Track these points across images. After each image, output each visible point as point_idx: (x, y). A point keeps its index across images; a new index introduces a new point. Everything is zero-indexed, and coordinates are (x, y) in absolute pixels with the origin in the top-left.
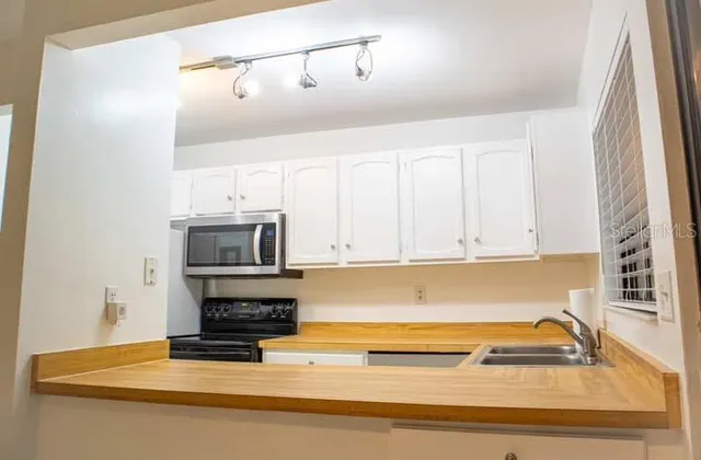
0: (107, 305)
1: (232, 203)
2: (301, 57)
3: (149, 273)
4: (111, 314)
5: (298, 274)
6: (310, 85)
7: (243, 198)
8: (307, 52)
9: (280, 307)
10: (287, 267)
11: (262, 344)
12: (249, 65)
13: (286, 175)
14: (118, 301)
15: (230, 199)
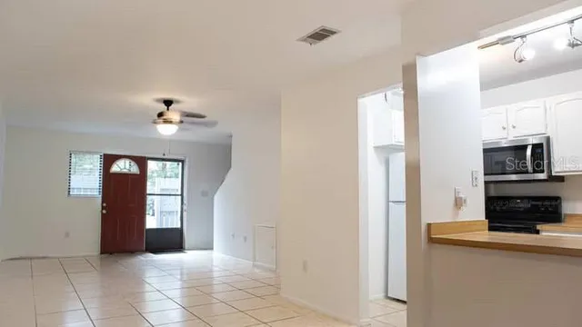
0: (456, 199)
1: (506, 131)
2: (568, 26)
3: (475, 179)
4: (459, 203)
5: (561, 179)
6: (577, 45)
7: (514, 127)
8: (572, 21)
9: (547, 203)
10: (553, 174)
11: (538, 227)
12: (524, 39)
13: (548, 107)
14: (461, 195)
15: (504, 128)
